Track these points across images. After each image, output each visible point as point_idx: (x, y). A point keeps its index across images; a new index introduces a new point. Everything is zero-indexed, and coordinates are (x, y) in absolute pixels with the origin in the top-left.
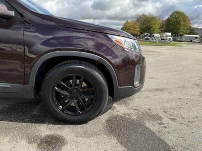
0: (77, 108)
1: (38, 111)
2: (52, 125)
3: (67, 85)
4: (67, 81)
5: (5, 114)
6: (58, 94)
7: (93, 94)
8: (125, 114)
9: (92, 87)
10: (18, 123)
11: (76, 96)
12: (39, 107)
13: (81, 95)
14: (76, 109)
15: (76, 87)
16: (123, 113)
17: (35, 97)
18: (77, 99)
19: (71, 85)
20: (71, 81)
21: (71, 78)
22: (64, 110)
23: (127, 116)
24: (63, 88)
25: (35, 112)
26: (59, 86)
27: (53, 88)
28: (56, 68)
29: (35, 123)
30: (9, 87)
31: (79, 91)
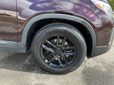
0: (60, 62)
1: (29, 61)
2: (39, 74)
3: (52, 43)
4: (52, 40)
5: (5, 62)
6: (44, 50)
7: (73, 52)
8: (95, 67)
9: (73, 46)
10: (14, 71)
11: (59, 53)
12: (29, 57)
13: (63, 52)
14: (58, 62)
15: (60, 45)
16: (93, 65)
17: (27, 51)
18: (60, 55)
19: (55, 44)
20: (55, 40)
21: (55, 38)
22: (49, 63)
23: (97, 69)
24: (49, 46)
25: (27, 62)
26: (46, 44)
27: (41, 46)
28: (44, 29)
29: (26, 72)
30: (5, 44)
31: (62, 49)
